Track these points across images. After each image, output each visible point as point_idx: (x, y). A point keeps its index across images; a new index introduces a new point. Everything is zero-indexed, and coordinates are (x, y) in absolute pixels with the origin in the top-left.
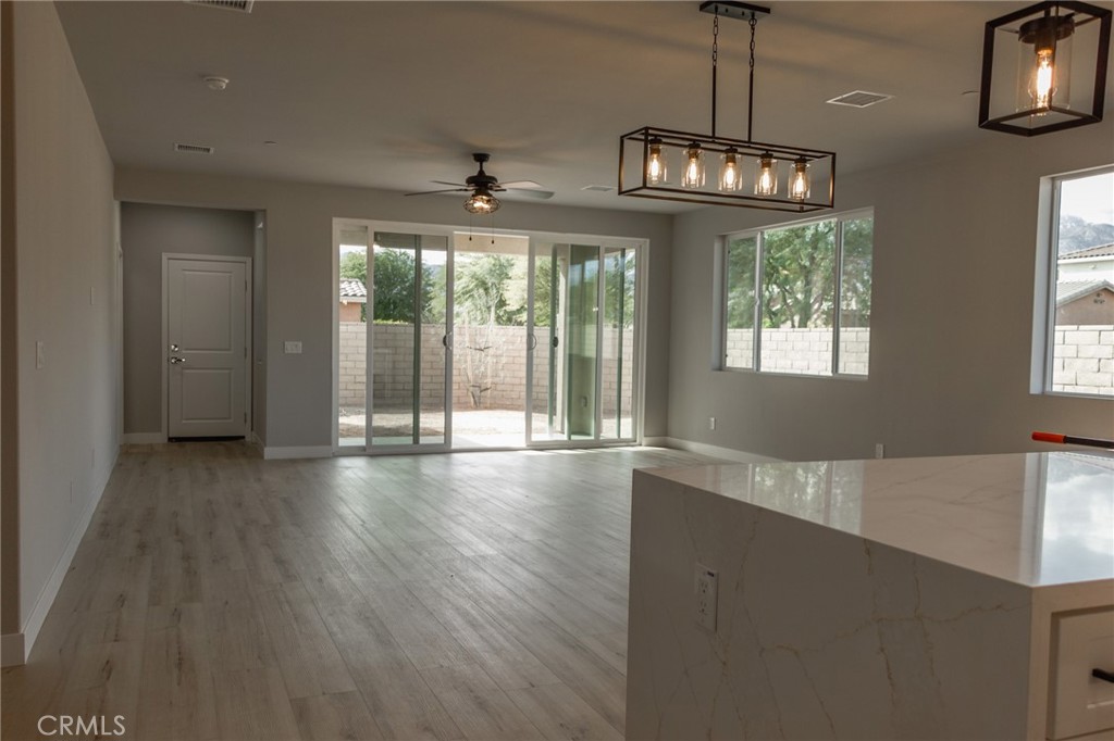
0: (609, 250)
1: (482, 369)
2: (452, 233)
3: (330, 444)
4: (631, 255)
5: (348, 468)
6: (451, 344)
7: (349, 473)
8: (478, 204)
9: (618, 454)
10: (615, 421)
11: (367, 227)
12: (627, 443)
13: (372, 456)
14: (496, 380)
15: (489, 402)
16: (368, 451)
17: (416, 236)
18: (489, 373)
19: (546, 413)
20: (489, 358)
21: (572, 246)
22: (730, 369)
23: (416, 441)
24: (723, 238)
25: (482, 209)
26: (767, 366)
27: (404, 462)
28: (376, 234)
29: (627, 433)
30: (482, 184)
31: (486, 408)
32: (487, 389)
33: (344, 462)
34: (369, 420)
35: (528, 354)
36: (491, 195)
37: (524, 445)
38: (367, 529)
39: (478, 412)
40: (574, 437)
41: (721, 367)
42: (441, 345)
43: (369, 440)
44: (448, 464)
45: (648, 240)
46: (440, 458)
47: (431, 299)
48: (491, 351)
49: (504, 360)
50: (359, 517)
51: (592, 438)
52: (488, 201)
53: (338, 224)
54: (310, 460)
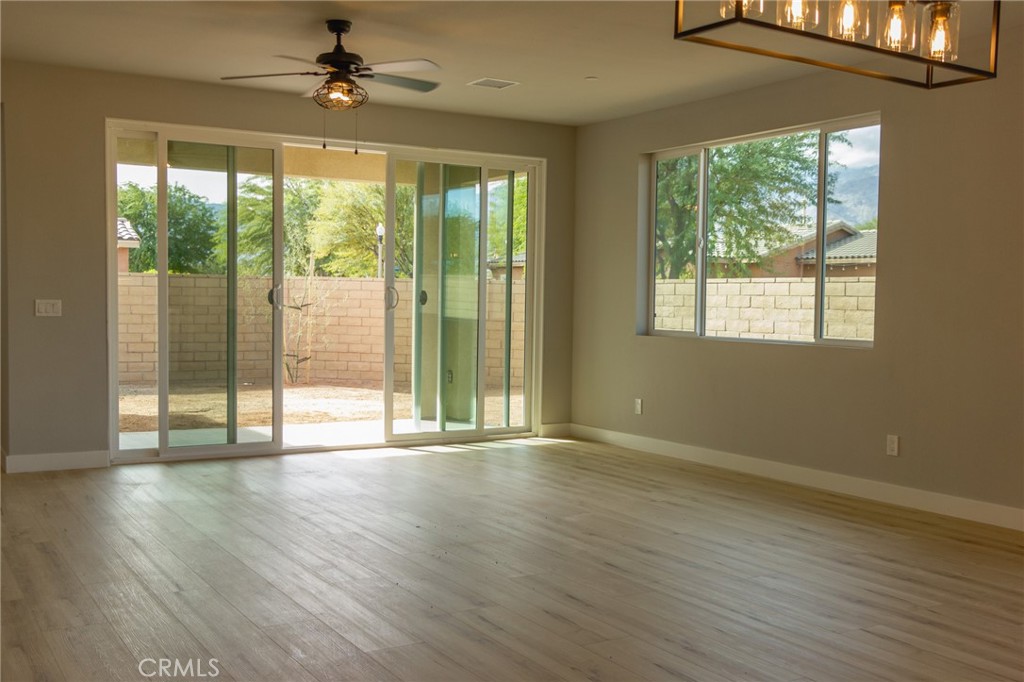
0: (495, 174)
1: (299, 333)
2: (281, 146)
3: (106, 447)
4: (521, 179)
5: (136, 485)
6: (280, 301)
7: (139, 494)
8: (334, 95)
9: (508, 451)
10: (502, 399)
11: (156, 134)
12: (519, 433)
13: (170, 463)
14: (318, 347)
15: (308, 375)
16: (163, 456)
17: (228, 147)
18: (309, 338)
19: (381, 389)
20: (308, 319)
21: (445, 166)
22: (661, 334)
23: (232, 438)
24: (650, 156)
25: (339, 101)
26: (715, 328)
27: (218, 470)
28: (171, 144)
29: (518, 420)
30: (341, 66)
31: (305, 384)
32: (306, 359)
33: (129, 474)
34: (163, 404)
35: (386, 314)
36: (353, 82)
37: (382, 440)
38: (187, 603)
39: (296, 390)
40: (451, 427)
41: (648, 330)
42: (266, 302)
43: (163, 439)
44: (278, 474)
45: (545, 161)
46: (267, 464)
47: (215, 244)
48: (312, 309)
49: (328, 321)
50: (168, 577)
51: (473, 427)
52: (350, 91)
53: (114, 128)
54: (77, 473)
